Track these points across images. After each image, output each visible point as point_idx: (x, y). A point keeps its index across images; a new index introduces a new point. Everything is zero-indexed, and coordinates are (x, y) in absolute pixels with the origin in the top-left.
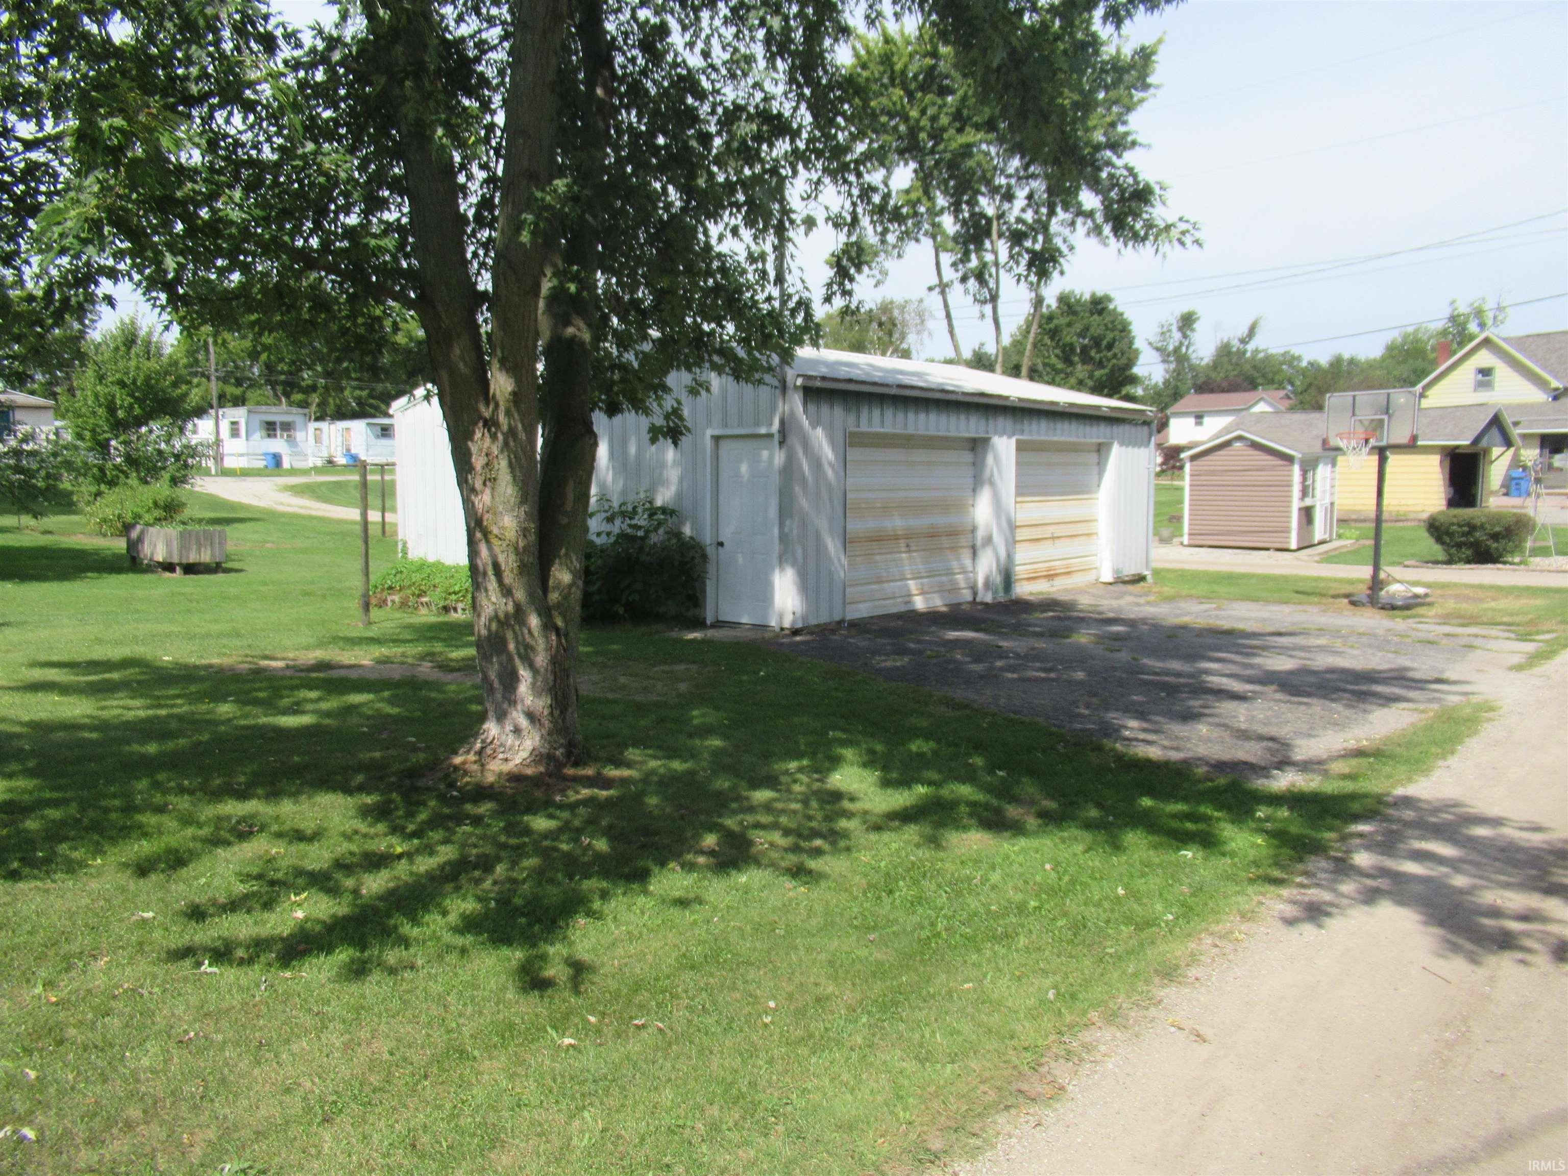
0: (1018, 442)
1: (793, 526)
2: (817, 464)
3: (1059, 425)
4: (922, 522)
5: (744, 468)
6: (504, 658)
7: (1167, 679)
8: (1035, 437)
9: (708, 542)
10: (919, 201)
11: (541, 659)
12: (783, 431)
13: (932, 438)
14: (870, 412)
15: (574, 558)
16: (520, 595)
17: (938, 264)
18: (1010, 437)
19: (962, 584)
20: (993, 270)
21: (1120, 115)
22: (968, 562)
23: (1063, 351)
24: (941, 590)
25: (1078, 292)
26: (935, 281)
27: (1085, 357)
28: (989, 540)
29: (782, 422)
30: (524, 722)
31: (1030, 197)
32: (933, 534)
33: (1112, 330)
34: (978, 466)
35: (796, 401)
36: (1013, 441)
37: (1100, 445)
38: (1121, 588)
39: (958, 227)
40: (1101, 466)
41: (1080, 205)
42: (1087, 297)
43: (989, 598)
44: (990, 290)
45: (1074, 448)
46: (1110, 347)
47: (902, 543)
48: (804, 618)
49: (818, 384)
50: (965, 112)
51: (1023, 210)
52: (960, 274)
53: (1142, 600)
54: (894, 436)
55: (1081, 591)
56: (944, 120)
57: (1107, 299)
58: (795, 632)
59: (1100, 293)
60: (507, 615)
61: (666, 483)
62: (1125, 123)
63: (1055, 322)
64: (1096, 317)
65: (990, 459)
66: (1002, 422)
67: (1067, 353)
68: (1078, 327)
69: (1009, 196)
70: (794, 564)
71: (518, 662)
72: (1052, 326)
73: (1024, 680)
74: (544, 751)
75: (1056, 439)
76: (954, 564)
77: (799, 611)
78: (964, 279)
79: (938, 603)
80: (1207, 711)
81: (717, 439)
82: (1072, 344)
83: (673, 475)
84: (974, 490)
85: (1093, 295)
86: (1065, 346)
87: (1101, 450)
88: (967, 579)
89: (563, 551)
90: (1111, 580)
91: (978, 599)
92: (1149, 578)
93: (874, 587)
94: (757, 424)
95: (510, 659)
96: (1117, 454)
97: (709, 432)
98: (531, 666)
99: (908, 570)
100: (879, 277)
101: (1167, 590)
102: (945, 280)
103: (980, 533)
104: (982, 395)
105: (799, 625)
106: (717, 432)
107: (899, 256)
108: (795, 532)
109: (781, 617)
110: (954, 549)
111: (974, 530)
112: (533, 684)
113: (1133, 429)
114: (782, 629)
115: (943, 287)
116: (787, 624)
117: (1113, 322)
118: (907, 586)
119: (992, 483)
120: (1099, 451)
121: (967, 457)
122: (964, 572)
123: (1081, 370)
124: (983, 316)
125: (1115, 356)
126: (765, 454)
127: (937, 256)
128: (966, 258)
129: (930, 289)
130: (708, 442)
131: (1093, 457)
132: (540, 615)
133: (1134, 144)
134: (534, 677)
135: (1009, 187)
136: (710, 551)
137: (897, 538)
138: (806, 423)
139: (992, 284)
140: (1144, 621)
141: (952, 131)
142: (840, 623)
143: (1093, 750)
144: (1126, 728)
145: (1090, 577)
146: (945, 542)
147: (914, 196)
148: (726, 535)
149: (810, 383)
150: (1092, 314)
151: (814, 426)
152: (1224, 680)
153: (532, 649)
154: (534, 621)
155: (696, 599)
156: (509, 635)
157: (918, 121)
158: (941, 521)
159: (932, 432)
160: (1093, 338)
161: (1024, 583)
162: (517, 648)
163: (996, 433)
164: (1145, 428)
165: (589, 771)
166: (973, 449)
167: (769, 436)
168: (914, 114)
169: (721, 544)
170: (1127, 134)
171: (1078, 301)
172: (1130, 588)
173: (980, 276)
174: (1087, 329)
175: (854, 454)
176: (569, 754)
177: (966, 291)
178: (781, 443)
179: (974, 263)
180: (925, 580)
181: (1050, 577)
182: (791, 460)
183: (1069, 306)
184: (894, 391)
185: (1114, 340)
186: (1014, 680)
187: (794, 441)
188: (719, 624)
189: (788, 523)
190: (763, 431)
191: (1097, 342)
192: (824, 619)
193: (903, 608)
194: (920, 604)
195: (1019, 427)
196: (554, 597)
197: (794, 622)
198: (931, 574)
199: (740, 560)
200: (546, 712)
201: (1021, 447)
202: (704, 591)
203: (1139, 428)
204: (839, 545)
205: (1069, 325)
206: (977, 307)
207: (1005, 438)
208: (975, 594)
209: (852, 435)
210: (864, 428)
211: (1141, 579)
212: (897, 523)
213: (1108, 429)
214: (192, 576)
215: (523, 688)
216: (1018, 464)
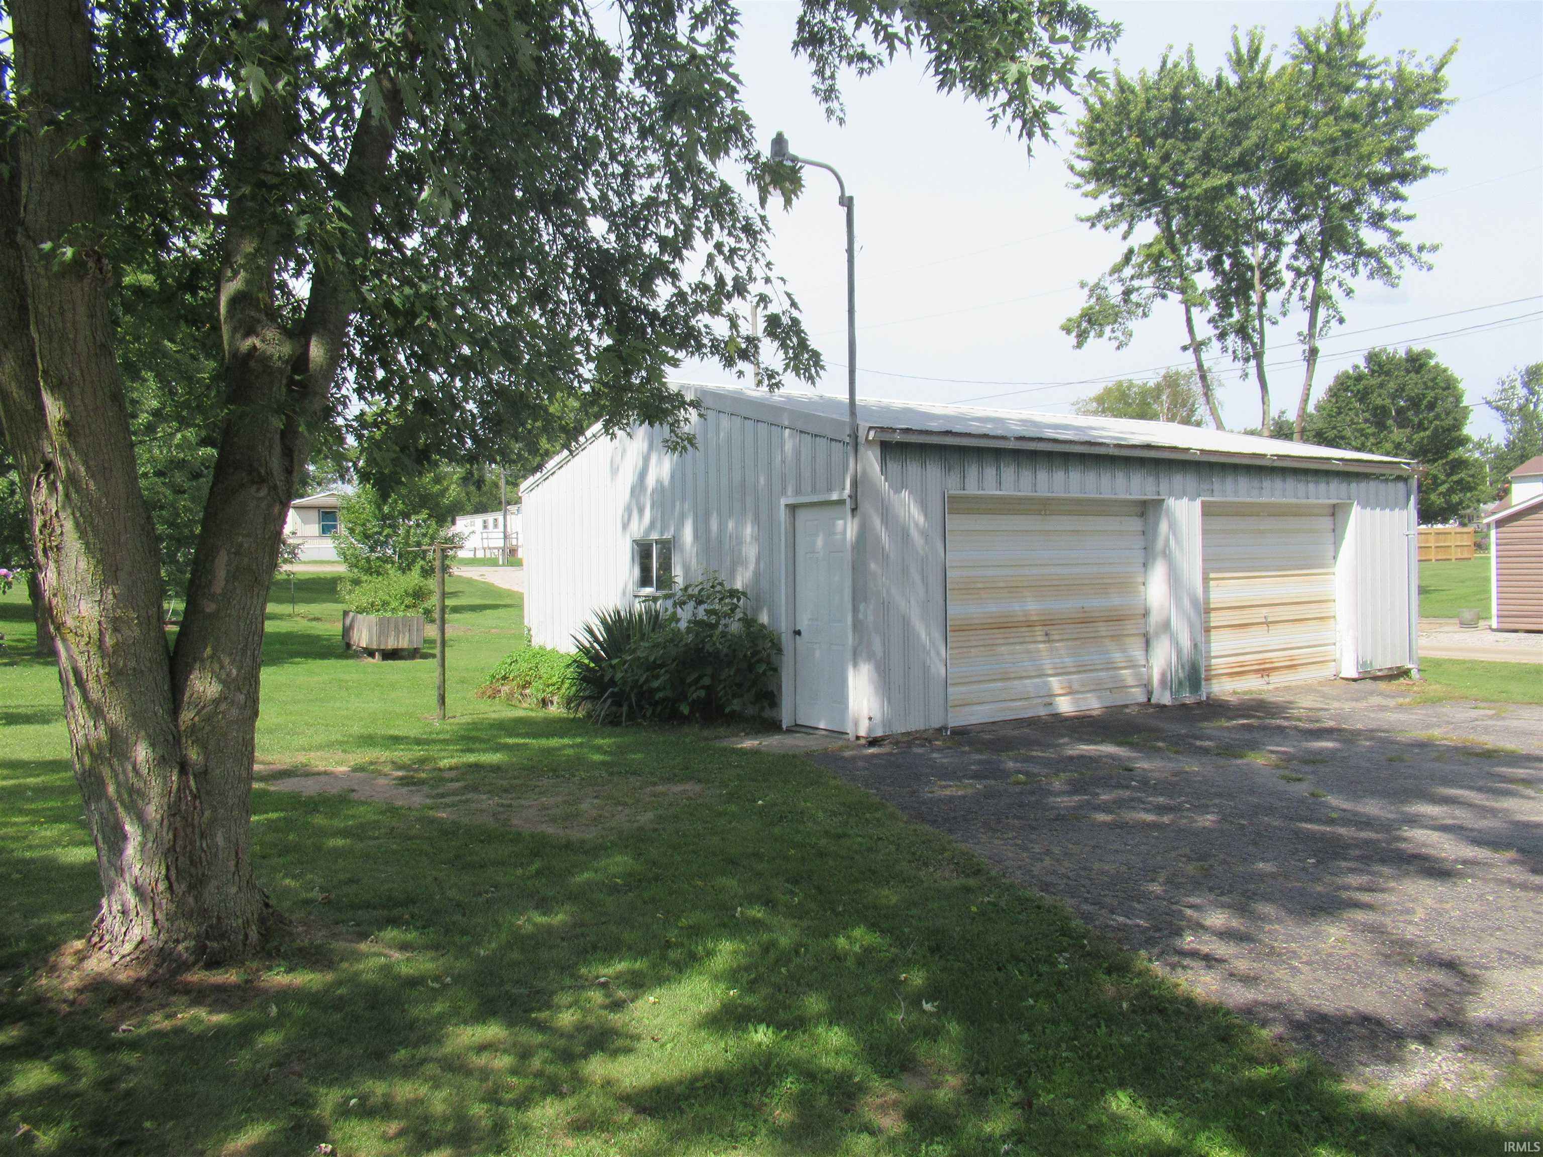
0: (1203, 503)
1: (869, 613)
2: (902, 535)
3: (1267, 484)
4: (1068, 605)
5: (820, 542)
6: (103, 805)
7: (1342, 831)
8: (1231, 499)
9: (783, 629)
10: (1161, 255)
11: (153, 811)
12: (854, 496)
13: (1079, 502)
14: (981, 472)
15: (226, 661)
16: (115, 715)
17: (1189, 321)
18: (1192, 499)
19: (1130, 681)
20: (1257, 323)
21: (1407, 139)
22: (1138, 654)
23: (1375, 415)
24: (1097, 689)
25: (1390, 350)
26: (1187, 341)
27: (1402, 421)
28: (1166, 626)
29: (855, 484)
30: (131, 900)
31: (1301, 241)
32: (1085, 620)
33: (1433, 389)
34: (1148, 535)
35: (871, 459)
36: (1197, 504)
37: (1334, 506)
38: (1369, 685)
39: (1219, 280)
40: (1337, 533)
41: (1360, 243)
42: (1402, 353)
43: (1166, 699)
44: (1254, 345)
45: (1297, 512)
46: (1431, 406)
47: (1039, 632)
48: (886, 723)
49: (898, 437)
50: (1214, 155)
51: (1295, 258)
52: (1217, 332)
53: (1391, 703)
54: (1020, 500)
55: (1308, 689)
56: (1190, 165)
57: (1429, 355)
58: (873, 742)
59: (1417, 348)
60: (99, 745)
61: (744, 562)
62: (1411, 147)
63: (1364, 382)
64: (1412, 375)
65: (1164, 526)
66: (1179, 480)
67: (1379, 417)
68: (1392, 386)
69: (1276, 244)
70: (871, 656)
71: (121, 811)
72: (1361, 387)
73: (1120, 826)
74: (157, 944)
75: (1263, 500)
76: (1117, 657)
77: (877, 715)
78: (1222, 336)
79: (1093, 704)
80: (1365, 897)
81: (793, 508)
82: (1383, 407)
83: (751, 551)
84: (1145, 565)
85: (1409, 352)
86: (1376, 408)
87: (1337, 513)
88: (1137, 675)
89: (209, 651)
90: (1355, 675)
91: (1153, 701)
92: (1414, 673)
93: (999, 685)
94: (830, 490)
95: (113, 809)
96: (1357, 517)
97: (783, 502)
98: (140, 819)
99: (1048, 666)
100: (1122, 338)
101: (1434, 689)
102: (1199, 338)
103: (1155, 618)
104: (1148, 447)
105: (879, 733)
106: (791, 501)
107: (1145, 315)
108: (871, 618)
109: (856, 724)
110: (1117, 638)
111: (1146, 614)
112: (143, 845)
113: (1382, 486)
114: (858, 738)
115: (1197, 347)
116: (862, 732)
117: (1433, 380)
118: (1046, 684)
119: (1167, 555)
120: (1333, 514)
121: (1134, 524)
122: (1133, 666)
123: (1398, 435)
124: (1245, 375)
125: (1437, 417)
126: (840, 523)
127: (1188, 311)
128: (1226, 311)
129: (1185, 348)
130: (782, 514)
131: (1326, 523)
132: (153, 745)
133: (1425, 170)
134: (144, 835)
135: (1278, 233)
136: (786, 640)
137: (1030, 625)
138: (885, 486)
139: (1256, 338)
140: (1370, 734)
141: (1198, 176)
142: (939, 730)
143: (1109, 972)
144: (1198, 927)
145: (1328, 671)
146: (1103, 629)
147: (1155, 250)
148: (803, 624)
149: (887, 437)
150: (1408, 371)
151: (897, 491)
152: (1434, 836)
153: (141, 794)
154: (142, 753)
155: (771, 698)
156: (106, 772)
157: (1157, 168)
158: (1096, 603)
159: (1075, 493)
160: (1410, 399)
161: (1225, 679)
162: (118, 792)
163: (1170, 495)
164: (1401, 486)
165: (231, 976)
166: (1142, 515)
167: (841, 502)
168: (1153, 161)
169: (798, 633)
170: (1415, 159)
171: (1391, 360)
172: (1382, 685)
173: (1242, 331)
174: (1401, 389)
175: (955, 523)
176: (200, 950)
177: (1225, 350)
178: (854, 510)
179: (1236, 316)
180: (1074, 677)
181: (1265, 671)
182: (864, 531)
183: (1380, 366)
184: (1012, 445)
185: (1436, 399)
186: (1105, 824)
187: (866, 506)
188: (796, 728)
189: (862, 607)
190: (835, 496)
191: (1415, 403)
192: (915, 724)
193: (1042, 712)
194: (1065, 706)
195: (1205, 486)
196: (187, 716)
197: (870, 730)
198: (1082, 669)
199: (817, 654)
200: (161, 887)
201: (1208, 511)
202: (780, 687)
203: (1391, 485)
204: (938, 636)
205: (1381, 385)
206: (1239, 364)
207: (1185, 500)
208: (1150, 693)
209: (952, 498)
210: (972, 490)
211: (1404, 673)
212: (1032, 606)
213: (1344, 486)
214: (390, 662)
215: (131, 850)
216: (1205, 532)
